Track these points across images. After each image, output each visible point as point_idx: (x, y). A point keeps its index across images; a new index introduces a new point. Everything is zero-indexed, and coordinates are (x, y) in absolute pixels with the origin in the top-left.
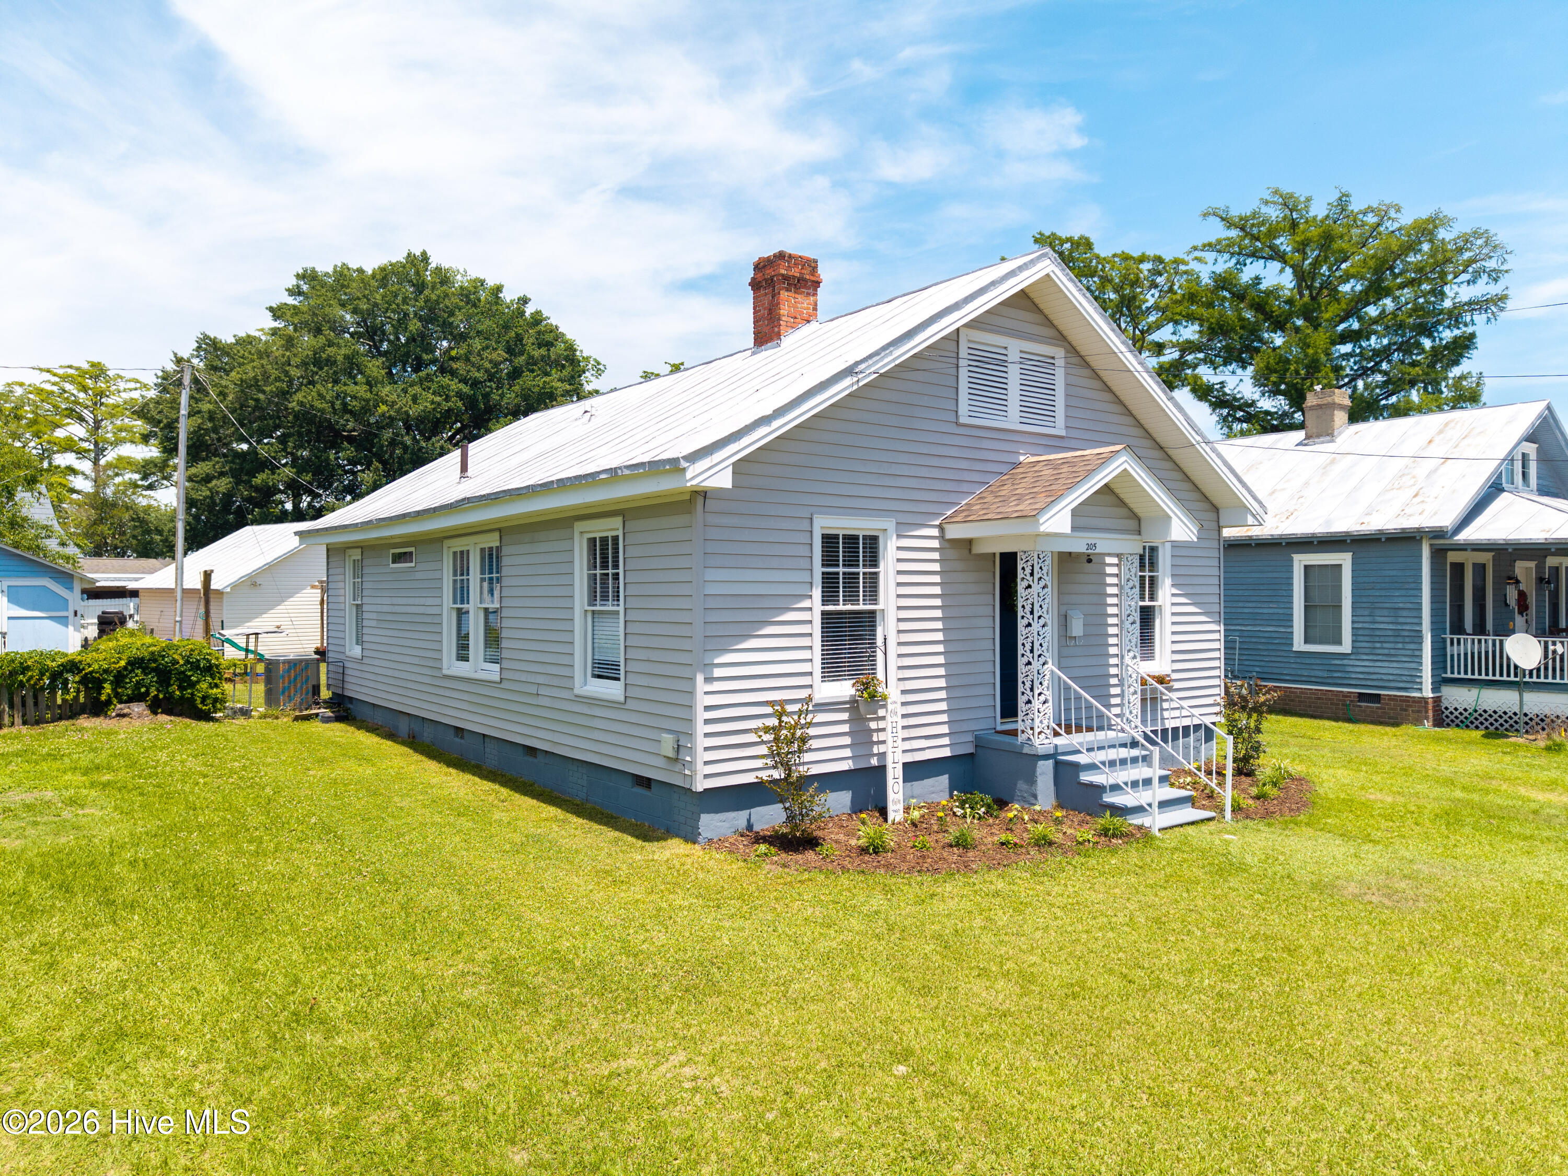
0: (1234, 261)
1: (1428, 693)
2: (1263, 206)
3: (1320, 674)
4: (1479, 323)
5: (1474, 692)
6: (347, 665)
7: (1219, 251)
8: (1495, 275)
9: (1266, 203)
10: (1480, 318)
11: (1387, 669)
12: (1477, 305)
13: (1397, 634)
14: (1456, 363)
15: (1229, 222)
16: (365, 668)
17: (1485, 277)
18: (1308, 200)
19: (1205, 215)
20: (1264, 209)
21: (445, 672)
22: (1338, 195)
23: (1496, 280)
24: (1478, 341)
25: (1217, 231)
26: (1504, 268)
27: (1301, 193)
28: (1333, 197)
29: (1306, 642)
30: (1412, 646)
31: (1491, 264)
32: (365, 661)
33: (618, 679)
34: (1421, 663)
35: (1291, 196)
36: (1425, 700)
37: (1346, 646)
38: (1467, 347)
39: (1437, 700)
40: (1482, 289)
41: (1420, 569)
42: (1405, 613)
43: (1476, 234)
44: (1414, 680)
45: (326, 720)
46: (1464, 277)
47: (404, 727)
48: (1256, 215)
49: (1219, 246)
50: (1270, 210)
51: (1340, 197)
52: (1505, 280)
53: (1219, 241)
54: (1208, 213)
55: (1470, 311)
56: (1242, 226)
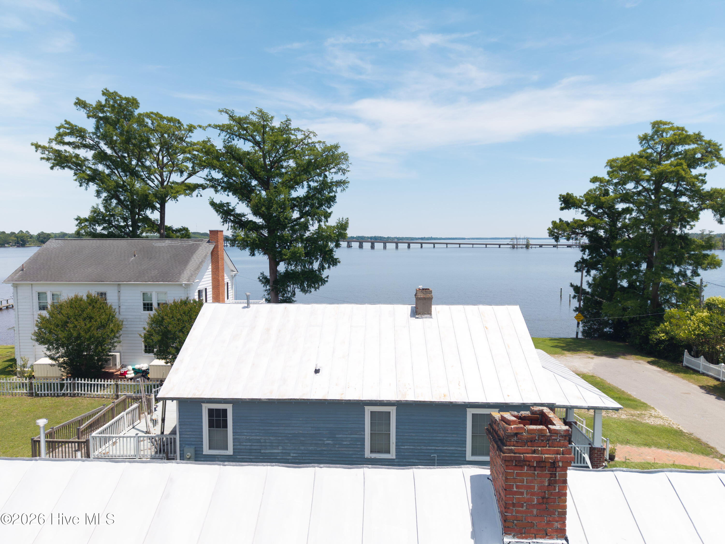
0: (228, 136)
2: (251, 115)
4: (338, 190)
7: (222, 130)
12: (339, 183)
15: (232, 117)
17: (341, 172)
18: (272, 117)
19: (221, 111)
20: (251, 117)
22: (286, 119)
23: (344, 173)
24: (337, 199)
25: (225, 120)
26: (348, 169)
31: (344, 167)
35: (266, 114)
38: (333, 201)
40: (339, 177)
48: (246, 118)
49: (222, 128)
50: (254, 119)
51: (286, 121)
52: (347, 174)
53: (223, 126)
54: (223, 111)
55: (336, 186)
56: (240, 121)
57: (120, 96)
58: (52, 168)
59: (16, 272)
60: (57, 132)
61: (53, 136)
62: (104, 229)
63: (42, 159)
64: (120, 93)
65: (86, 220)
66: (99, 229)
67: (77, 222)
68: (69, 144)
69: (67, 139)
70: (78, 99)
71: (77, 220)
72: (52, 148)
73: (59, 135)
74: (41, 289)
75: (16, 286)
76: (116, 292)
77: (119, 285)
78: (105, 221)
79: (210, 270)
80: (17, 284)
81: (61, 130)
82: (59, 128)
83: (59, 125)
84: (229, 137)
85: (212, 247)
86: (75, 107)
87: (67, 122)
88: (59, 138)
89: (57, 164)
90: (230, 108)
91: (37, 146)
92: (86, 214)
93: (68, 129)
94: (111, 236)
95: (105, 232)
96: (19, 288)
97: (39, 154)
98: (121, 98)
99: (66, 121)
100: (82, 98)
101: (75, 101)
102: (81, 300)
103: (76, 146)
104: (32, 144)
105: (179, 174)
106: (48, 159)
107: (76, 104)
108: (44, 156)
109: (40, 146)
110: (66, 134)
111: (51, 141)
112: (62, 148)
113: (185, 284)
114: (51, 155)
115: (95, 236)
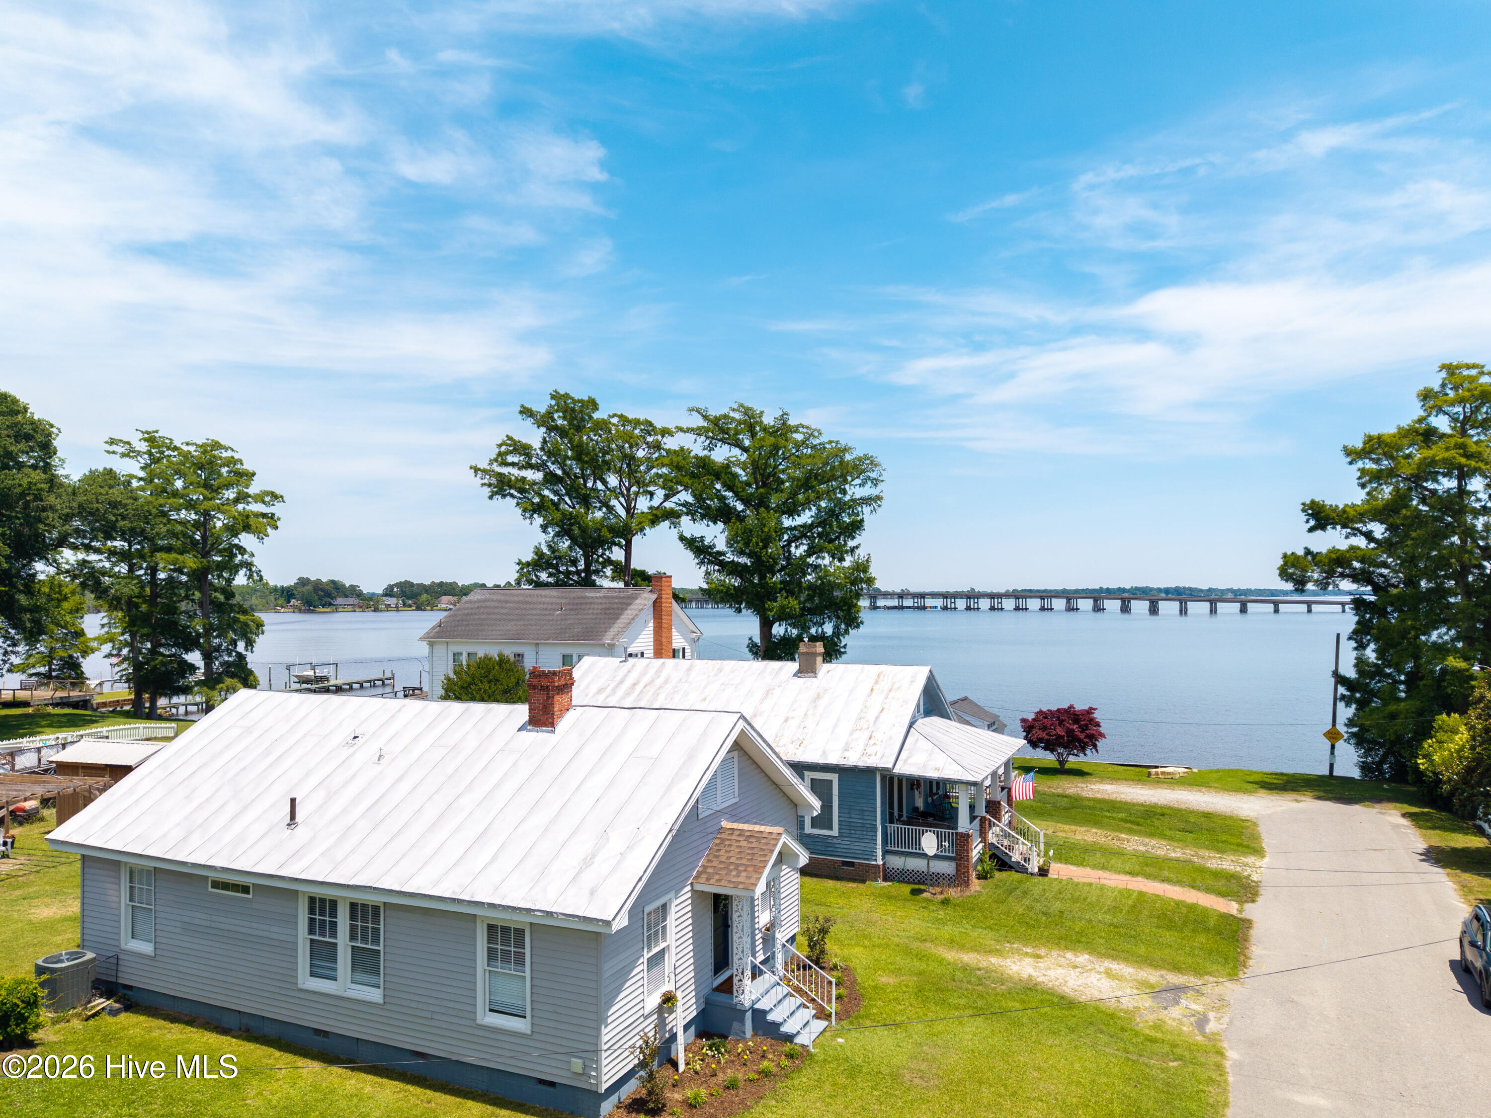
0: (708, 442)
1: (880, 862)
2: (730, 411)
3: (820, 848)
4: (866, 511)
5: (903, 859)
6: (121, 956)
7: (698, 434)
8: (875, 482)
9: (733, 410)
10: (866, 509)
11: (858, 847)
12: (867, 501)
13: (863, 826)
14: (853, 538)
15: (705, 417)
16: (158, 964)
17: (869, 483)
18: (762, 412)
19: (691, 410)
20: (732, 414)
21: (300, 986)
22: (781, 413)
23: (876, 485)
24: (865, 524)
25: (698, 422)
26: (880, 478)
27: (758, 409)
28: (778, 414)
29: (812, 827)
30: (872, 834)
31: (873, 475)
32: (158, 958)
33: (525, 1017)
34: (876, 844)
35: (751, 409)
36: (878, 866)
37: (835, 832)
38: (859, 528)
39: (884, 864)
40: (867, 491)
41: (876, 788)
42: (867, 813)
43: (866, 457)
44: (872, 854)
45: (114, 1013)
46: (857, 481)
47: (229, 1021)
48: (726, 416)
49: (698, 431)
50: (737, 416)
51: (782, 415)
52: (881, 486)
53: (699, 428)
54: (693, 410)
55: (860, 505)
56: (716, 422)
57: (573, 399)
58: (491, 498)
59: (433, 628)
60: (497, 450)
61: (494, 456)
62: (550, 575)
63: (483, 485)
64: (572, 395)
65: (528, 564)
66: (544, 576)
67: (518, 567)
68: (513, 464)
69: (510, 459)
70: (522, 406)
71: (518, 564)
72: (493, 471)
73: (500, 454)
74: (457, 649)
75: (431, 645)
76: (534, 653)
77: (537, 644)
78: (550, 565)
79: (652, 628)
80: (433, 642)
81: (503, 448)
82: (500, 446)
83: (500, 442)
84: (711, 442)
85: (654, 597)
86: (520, 417)
87: (509, 438)
88: (500, 457)
89: (497, 493)
90: (702, 406)
91: (476, 470)
92: (529, 556)
93: (510, 446)
94: (558, 584)
95: (550, 580)
96: (435, 647)
97: (478, 481)
98: (575, 401)
99: (507, 436)
100: (528, 406)
101: (519, 409)
102: (490, 659)
103: (522, 468)
104: (471, 468)
105: (649, 496)
106: (490, 485)
107: (521, 412)
108: (486, 481)
109: (479, 469)
110: (508, 453)
111: (491, 463)
112: (505, 470)
113: (609, 644)
114: (494, 481)
115: (539, 584)
